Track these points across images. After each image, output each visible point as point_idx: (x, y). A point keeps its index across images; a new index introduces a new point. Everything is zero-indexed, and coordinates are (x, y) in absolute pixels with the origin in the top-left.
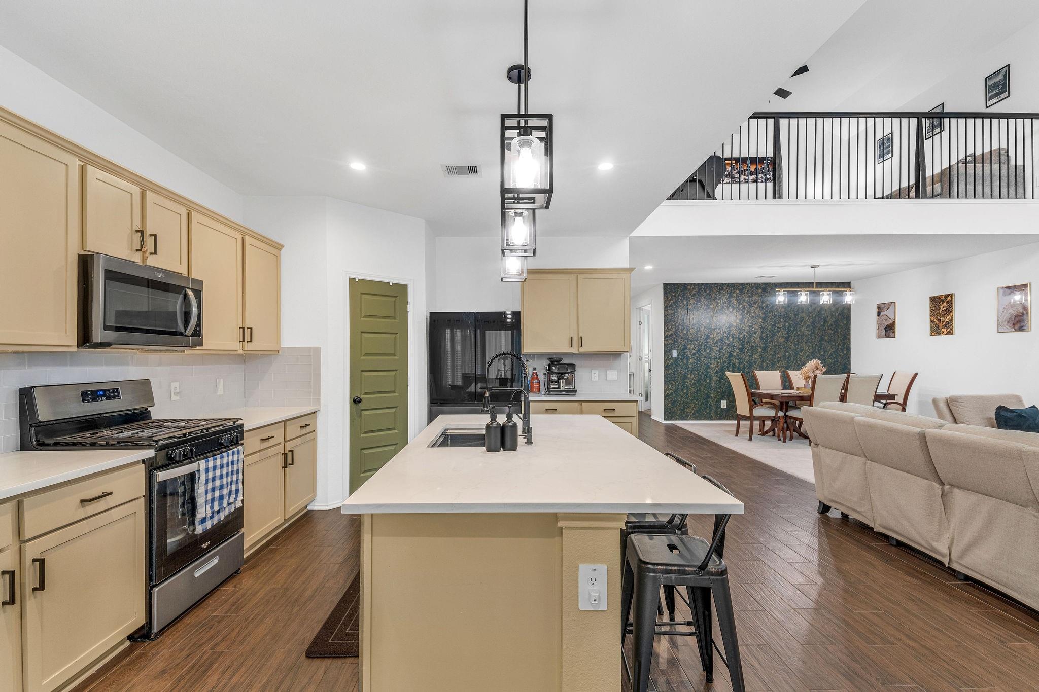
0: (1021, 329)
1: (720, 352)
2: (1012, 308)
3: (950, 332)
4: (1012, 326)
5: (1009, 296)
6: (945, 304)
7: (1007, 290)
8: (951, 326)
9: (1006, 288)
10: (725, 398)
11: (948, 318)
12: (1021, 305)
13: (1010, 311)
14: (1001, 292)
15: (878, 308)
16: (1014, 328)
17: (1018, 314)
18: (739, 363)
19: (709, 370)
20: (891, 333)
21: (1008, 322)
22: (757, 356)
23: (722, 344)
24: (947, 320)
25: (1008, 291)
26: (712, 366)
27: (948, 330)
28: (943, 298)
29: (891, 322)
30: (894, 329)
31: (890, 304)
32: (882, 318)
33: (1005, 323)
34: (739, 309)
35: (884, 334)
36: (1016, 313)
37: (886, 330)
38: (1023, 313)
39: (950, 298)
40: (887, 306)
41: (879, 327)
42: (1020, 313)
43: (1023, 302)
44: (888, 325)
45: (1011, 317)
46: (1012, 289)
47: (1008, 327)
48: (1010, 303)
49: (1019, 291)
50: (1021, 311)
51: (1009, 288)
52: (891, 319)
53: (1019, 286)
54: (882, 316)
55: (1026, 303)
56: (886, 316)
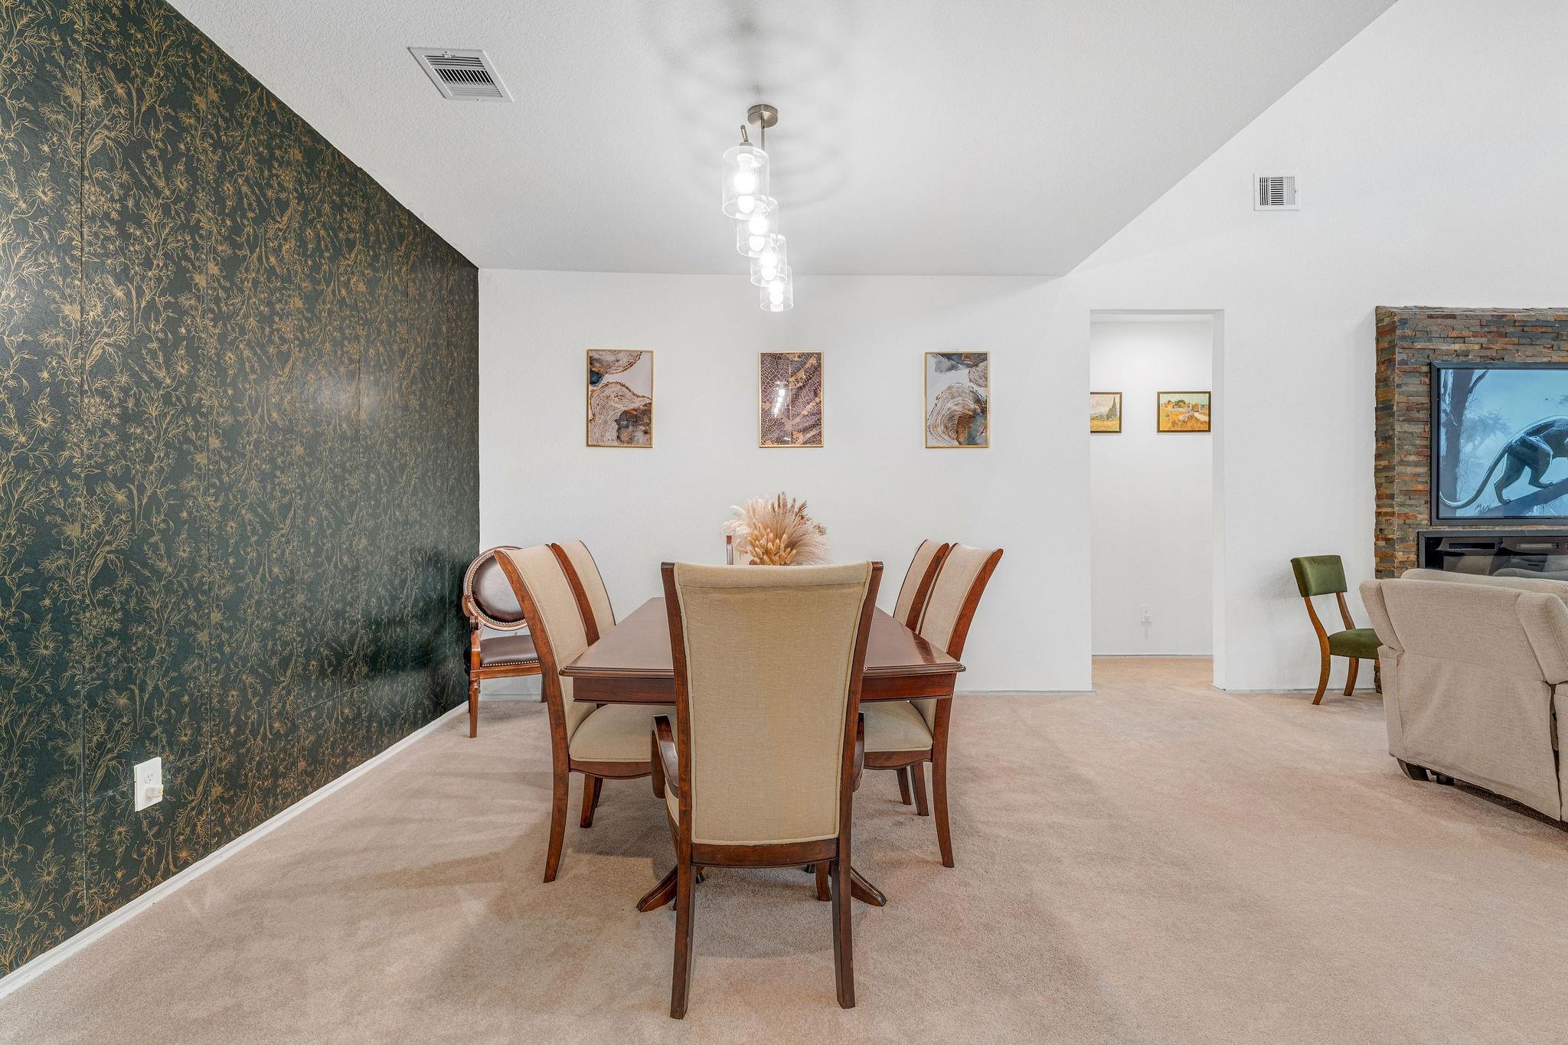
0: (971, 441)
1: (125, 438)
2: (953, 398)
3: (816, 441)
4: (954, 435)
5: (948, 372)
6: (800, 374)
7: (945, 360)
8: (818, 424)
9: (943, 355)
10: (155, 741)
11: (809, 407)
12: (971, 394)
13: (950, 405)
14: (932, 361)
15: (592, 361)
16: (957, 439)
17: (966, 411)
18: (224, 510)
19: (49, 565)
20: (639, 435)
21: (947, 428)
22: (288, 480)
23: (139, 383)
24: (805, 413)
25: (947, 363)
26: (73, 531)
27: (808, 436)
28: (796, 359)
29: (638, 404)
30: (649, 424)
31: (635, 357)
32: (608, 391)
33: (941, 429)
34: (220, 200)
35: (615, 434)
36: (961, 409)
37: (618, 424)
38: (974, 411)
39: (813, 361)
40: (624, 361)
41: (594, 415)
42: (969, 410)
43: (976, 388)
44: (625, 412)
45: (951, 418)
46: (953, 360)
47: (946, 437)
48: (950, 388)
49: (968, 366)
50: (973, 406)
51: (948, 356)
52: (638, 396)
53: (968, 356)
54: (606, 385)
55: (981, 391)
56: (619, 387)
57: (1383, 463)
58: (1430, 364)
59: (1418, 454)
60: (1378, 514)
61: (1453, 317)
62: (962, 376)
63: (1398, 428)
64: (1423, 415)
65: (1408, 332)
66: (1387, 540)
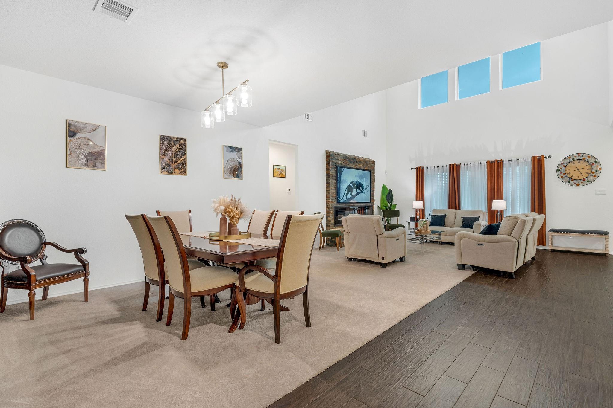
0: (238, 177)
2: (232, 162)
3: (184, 173)
4: (232, 175)
5: (230, 153)
6: (178, 146)
7: (229, 148)
8: (185, 167)
9: (229, 147)
11: (181, 159)
12: (238, 161)
13: (231, 164)
14: (225, 148)
15: (69, 126)
16: (233, 176)
17: (236, 167)
20: (98, 164)
21: (230, 172)
24: (179, 161)
25: (230, 150)
27: (181, 171)
28: (175, 140)
29: (98, 149)
30: (104, 159)
31: (95, 127)
32: (79, 141)
33: (228, 172)
35: (84, 163)
36: (234, 166)
37: (86, 158)
38: (238, 167)
39: (182, 141)
40: (89, 128)
41: (71, 152)
42: (237, 167)
43: (239, 159)
44: (90, 153)
45: (231, 169)
46: (232, 149)
47: (230, 175)
48: (231, 158)
49: (236, 152)
50: (238, 165)
51: (230, 147)
52: (98, 146)
53: (237, 148)
54: (79, 138)
55: (240, 160)
56: (86, 140)
57: (328, 189)
58: (336, 166)
59: (334, 187)
60: (327, 202)
61: (339, 155)
62: (234, 155)
63: (331, 181)
64: (334, 178)
65: (332, 158)
66: (329, 208)
